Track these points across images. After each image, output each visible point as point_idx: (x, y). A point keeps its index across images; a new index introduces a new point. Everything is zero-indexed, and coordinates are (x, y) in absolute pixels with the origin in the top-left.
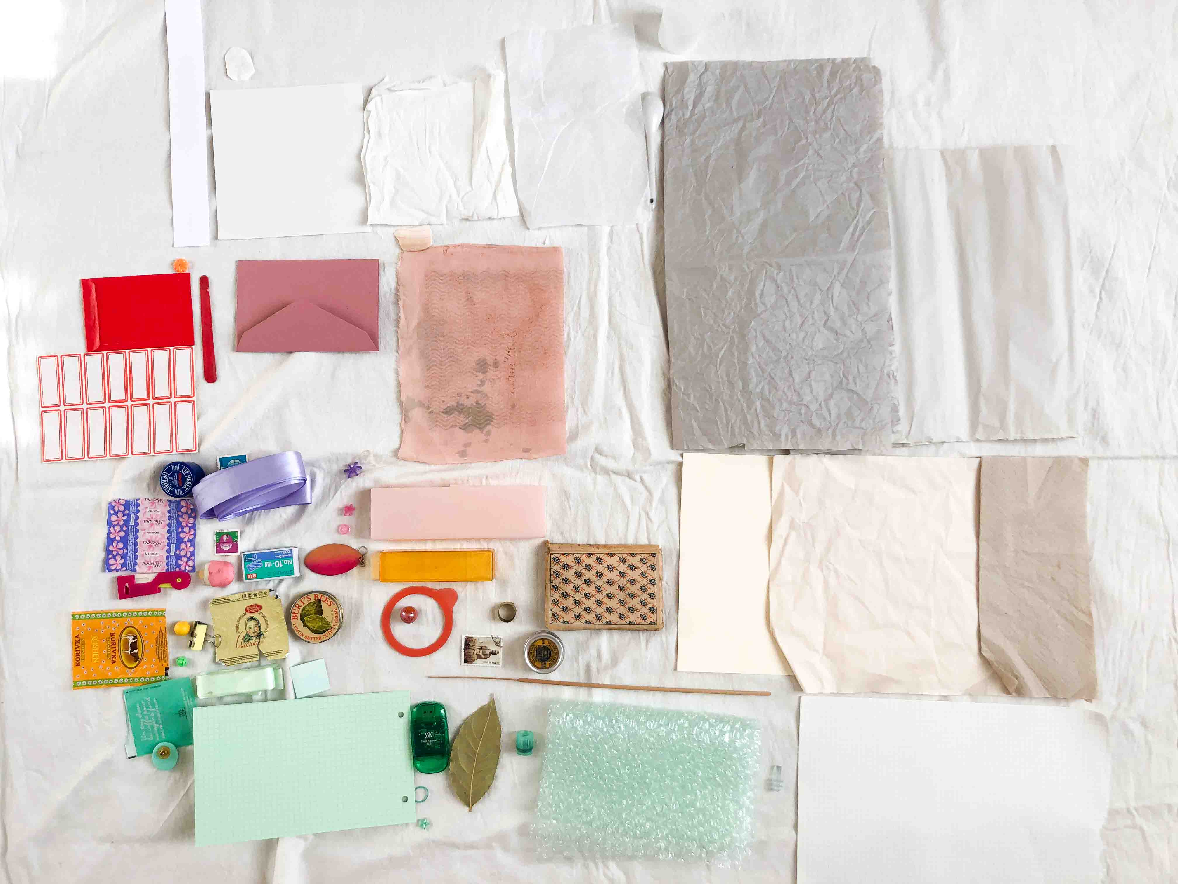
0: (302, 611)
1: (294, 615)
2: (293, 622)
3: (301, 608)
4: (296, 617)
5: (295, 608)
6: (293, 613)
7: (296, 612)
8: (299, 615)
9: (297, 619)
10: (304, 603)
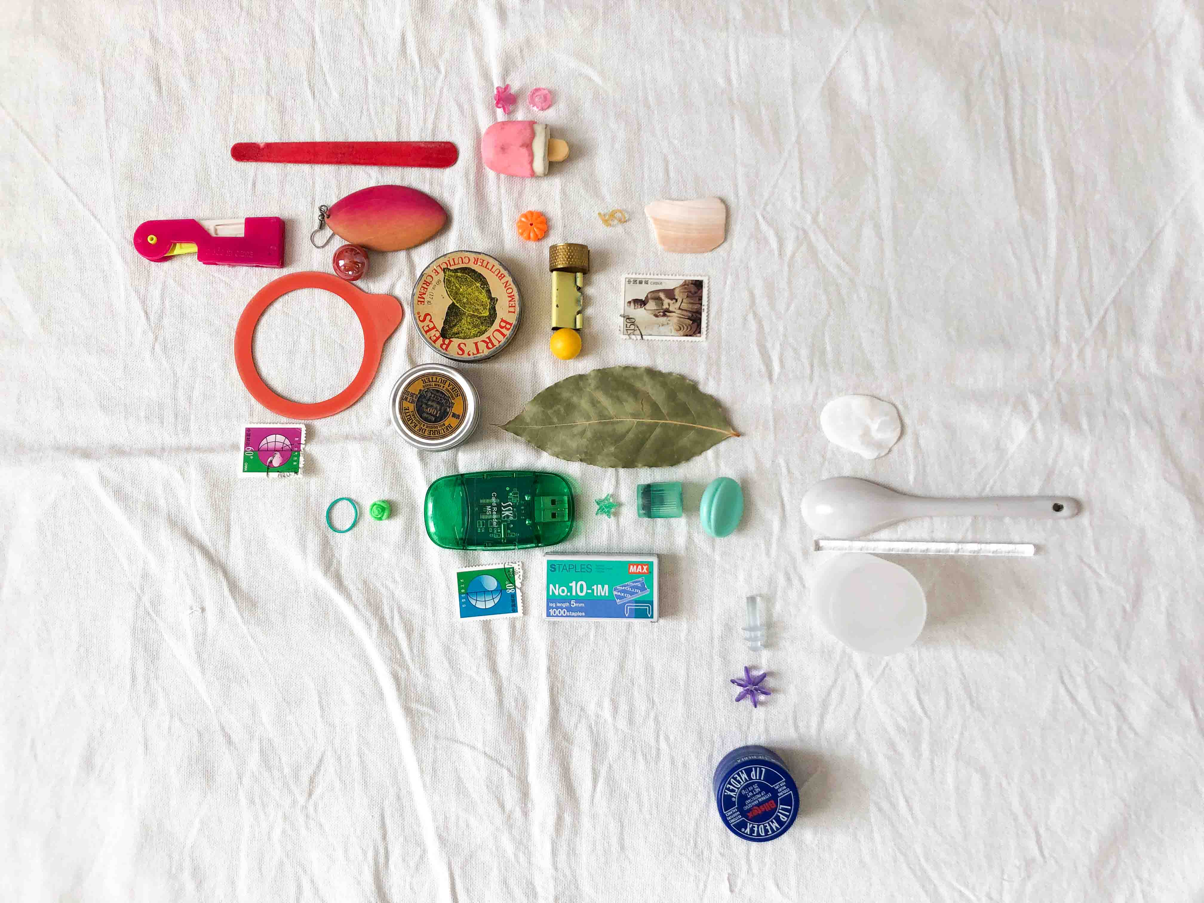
0: (486, 331)
1: (504, 331)
2: (513, 319)
3: (484, 337)
4: (503, 324)
5: (496, 343)
6: (504, 335)
7: (497, 334)
8: (496, 325)
9: (503, 321)
10: (476, 344)
